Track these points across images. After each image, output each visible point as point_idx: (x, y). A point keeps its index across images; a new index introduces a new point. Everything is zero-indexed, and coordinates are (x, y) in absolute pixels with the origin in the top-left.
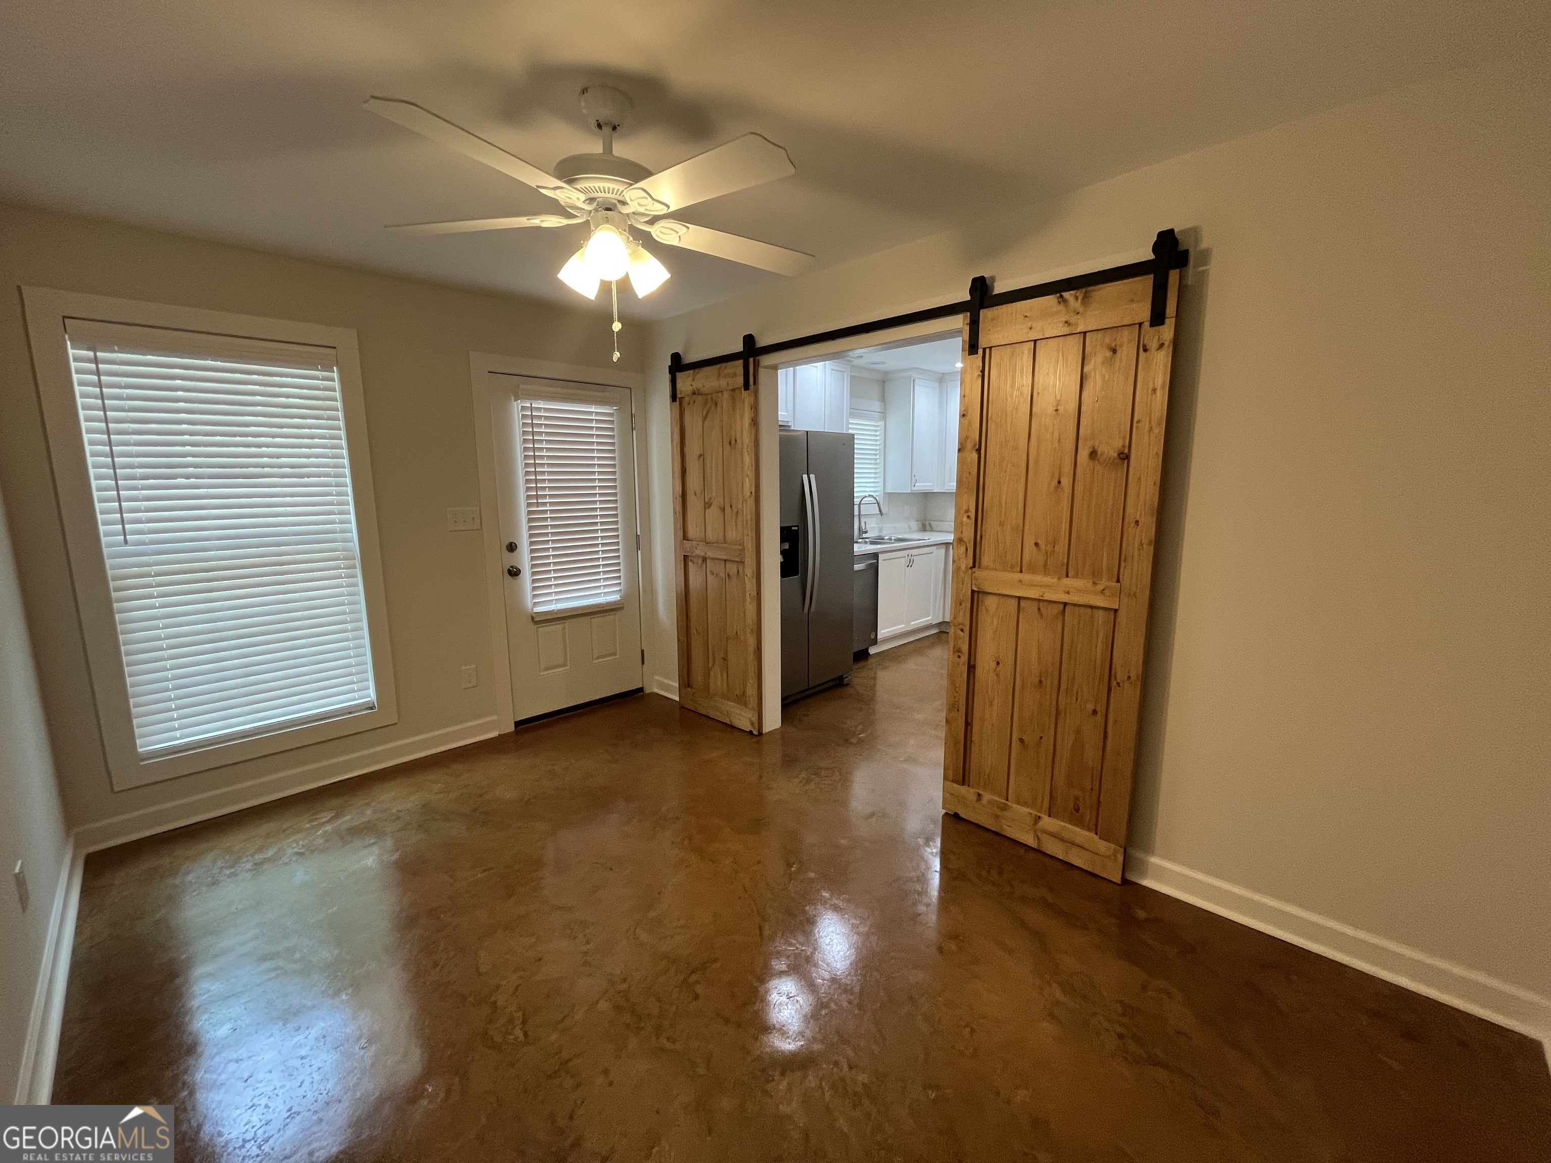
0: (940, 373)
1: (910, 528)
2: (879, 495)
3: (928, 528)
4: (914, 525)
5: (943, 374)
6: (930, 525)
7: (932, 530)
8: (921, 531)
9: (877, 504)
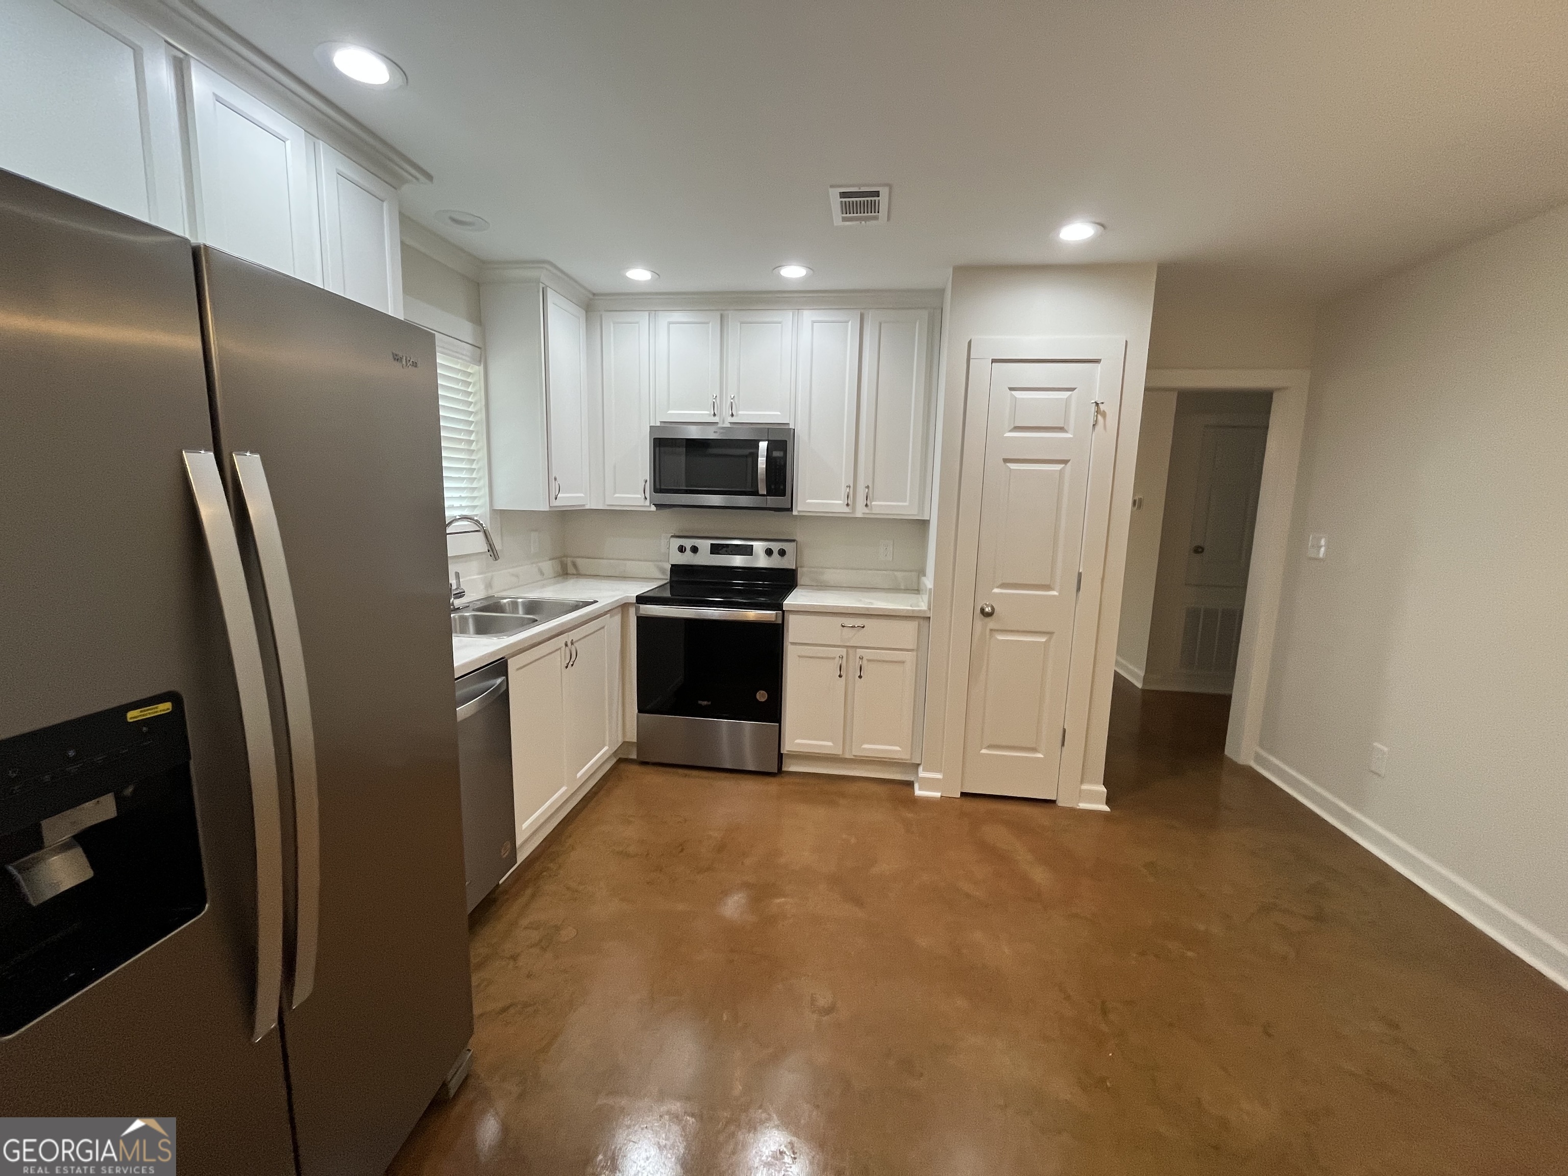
0: (590, 291)
1: (542, 573)
2: (481, 512)
3: (571, 570)
4: (548, 566)
5: (594, 294)
6: (575, 565)
7: (579, 575)
8: (559, 576)
9: (481, 534)
